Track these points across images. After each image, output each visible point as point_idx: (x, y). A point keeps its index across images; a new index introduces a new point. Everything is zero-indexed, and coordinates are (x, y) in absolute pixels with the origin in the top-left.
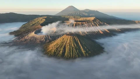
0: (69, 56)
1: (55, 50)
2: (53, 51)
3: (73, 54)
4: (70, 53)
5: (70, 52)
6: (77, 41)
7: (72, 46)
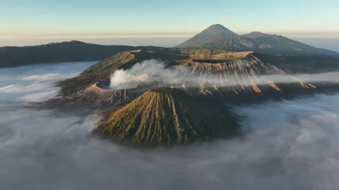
0: (143, 137)
1: (116, 124)
2: (114, 124)
3: (152, 133)
4: (147, 131)
5: (147, 128)
6: (171, 104)
7: (155, 116)
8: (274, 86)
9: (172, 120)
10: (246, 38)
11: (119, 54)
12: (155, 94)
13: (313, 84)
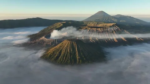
0: (61, 60)
1: (51, 54)
2: (50, 54)
3: (66, 58)
4: (63, 58)
5: (64, 56)
6: (75, 46)
7: (68, 51)
8: (124, 39)
9: (75, 53)
10: (114, 17)
11: (56, 23)
12: (68, 41)
13: (142, 39)
